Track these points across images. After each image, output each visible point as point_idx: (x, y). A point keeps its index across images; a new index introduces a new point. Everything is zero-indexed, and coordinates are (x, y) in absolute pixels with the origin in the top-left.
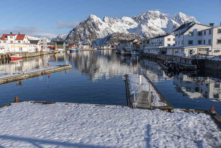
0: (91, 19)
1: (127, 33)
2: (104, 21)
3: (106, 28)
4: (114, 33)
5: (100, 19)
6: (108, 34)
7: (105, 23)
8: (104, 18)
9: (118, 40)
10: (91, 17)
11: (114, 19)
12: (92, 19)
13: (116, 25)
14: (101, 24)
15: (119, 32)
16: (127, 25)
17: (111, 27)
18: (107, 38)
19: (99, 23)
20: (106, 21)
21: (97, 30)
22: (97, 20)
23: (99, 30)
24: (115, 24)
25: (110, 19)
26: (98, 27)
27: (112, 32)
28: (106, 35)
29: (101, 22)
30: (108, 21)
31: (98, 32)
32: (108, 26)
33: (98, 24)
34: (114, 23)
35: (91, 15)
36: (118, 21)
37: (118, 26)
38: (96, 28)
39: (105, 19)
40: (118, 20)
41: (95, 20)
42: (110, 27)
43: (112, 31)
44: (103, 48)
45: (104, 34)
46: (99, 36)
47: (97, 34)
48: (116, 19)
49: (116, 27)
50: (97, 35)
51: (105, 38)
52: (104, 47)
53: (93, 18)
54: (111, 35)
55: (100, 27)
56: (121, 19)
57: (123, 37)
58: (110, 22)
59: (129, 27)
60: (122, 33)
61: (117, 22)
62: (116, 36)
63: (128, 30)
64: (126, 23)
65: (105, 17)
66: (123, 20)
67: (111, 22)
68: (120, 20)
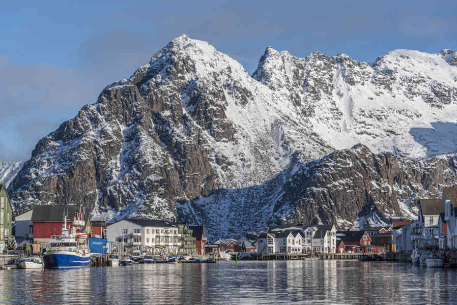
0: (176, 65)
1: (418, 151)
2: (260, 75)
3: (276, 124)
4: (332, 156)
5: (235, 65)
6: (288, 161)
7: (272, 88)
8: (263, 59)
9: (363, 202)
10: (175, 49)
11: (328, 67)
12: (185, 62)
13: (341, 104)
14: (244, 96)
15: (365, 149)
16: (418, 104)
17: (308, 112)
18: (287, 186)
19: (233, 87)
20: (277, 76)
21: (217, 136)
22: (217, 70)
23: (228, 132)
24: (335, 97)
25: (301, 61)
26: (224, 116)
27: (318, 147)
28: (279, 165)
29: (246, 81)
30: (291, 75)
31: (224, 148)
32: (287, 107)
33: (224, 98)
34: (326, 92)
35: (180, 40)
36: (356, 78)
37: (356, 111)
38: (207, 118)
39: (267, 66)
40: (357, 69)
41: (203, 71)
42: (304, 112)
43: (322, 144)
44: (284, 249)
45: (263, 159)
46: (231, 177)
47: (218, 161)
48: (340, 61)
49: (345, 117)
50: (213, 164)
51: (271, 185)
52: (290, 237)
53: (194, 57)
54: (314, 166)
55: (233, 113)
56: (374, 66)
57: (397, 179)
58: (306, 84)
59: (428, 115)
60: (387, 155)
61: (352, 82)
62: (348, 173)
63: (418, 134)
64: (411, 93)
65: (272, 51)
66: (388, 72)
67: (311, 83)
68: (369, 69)
